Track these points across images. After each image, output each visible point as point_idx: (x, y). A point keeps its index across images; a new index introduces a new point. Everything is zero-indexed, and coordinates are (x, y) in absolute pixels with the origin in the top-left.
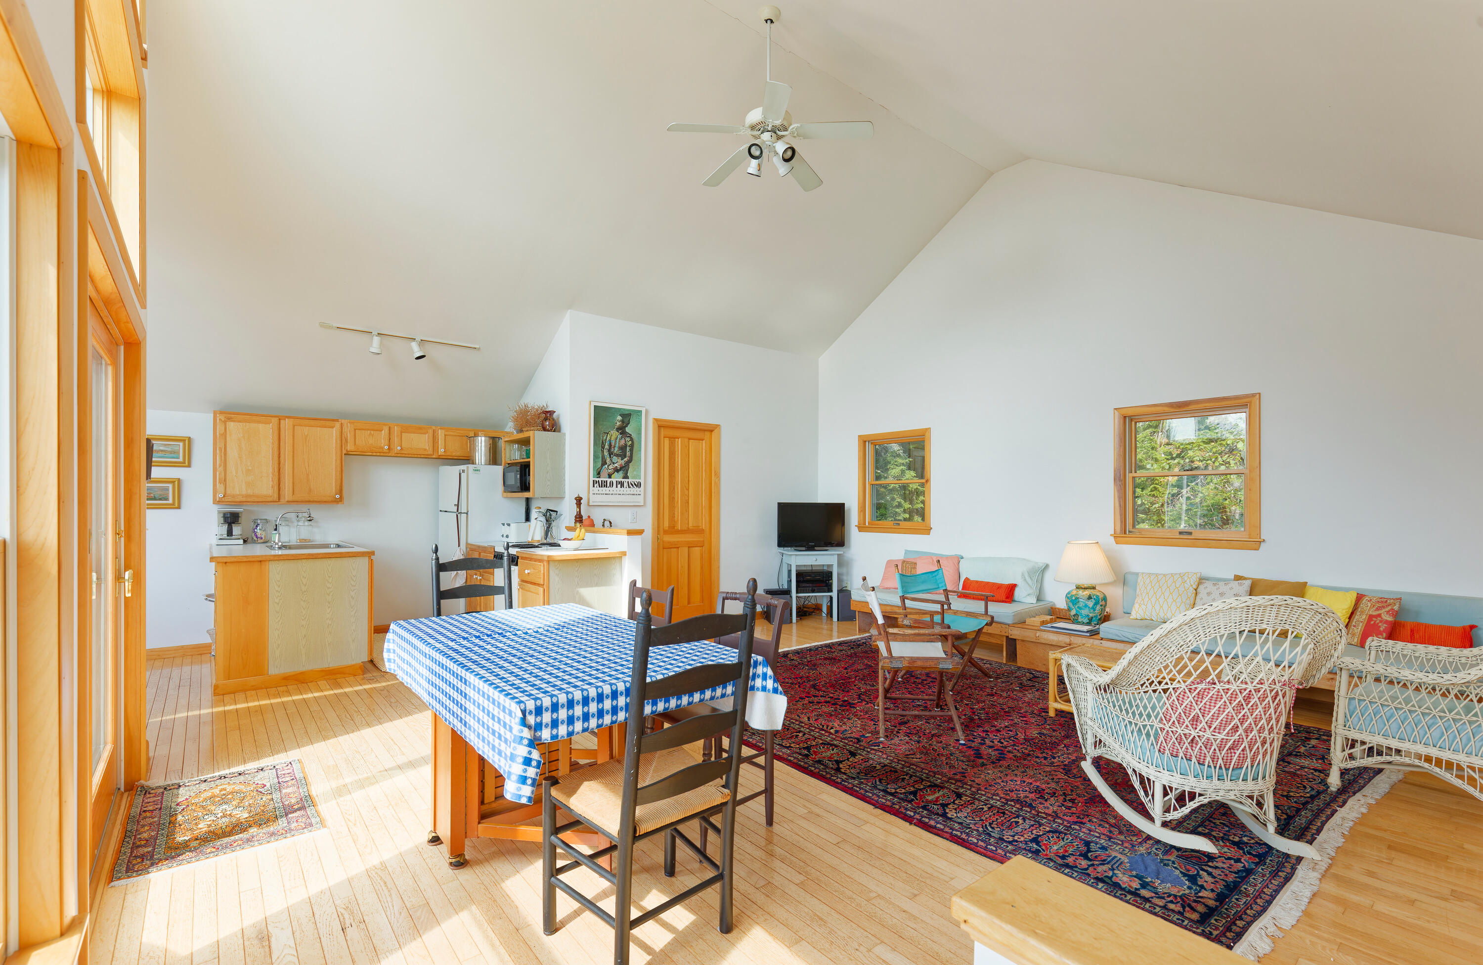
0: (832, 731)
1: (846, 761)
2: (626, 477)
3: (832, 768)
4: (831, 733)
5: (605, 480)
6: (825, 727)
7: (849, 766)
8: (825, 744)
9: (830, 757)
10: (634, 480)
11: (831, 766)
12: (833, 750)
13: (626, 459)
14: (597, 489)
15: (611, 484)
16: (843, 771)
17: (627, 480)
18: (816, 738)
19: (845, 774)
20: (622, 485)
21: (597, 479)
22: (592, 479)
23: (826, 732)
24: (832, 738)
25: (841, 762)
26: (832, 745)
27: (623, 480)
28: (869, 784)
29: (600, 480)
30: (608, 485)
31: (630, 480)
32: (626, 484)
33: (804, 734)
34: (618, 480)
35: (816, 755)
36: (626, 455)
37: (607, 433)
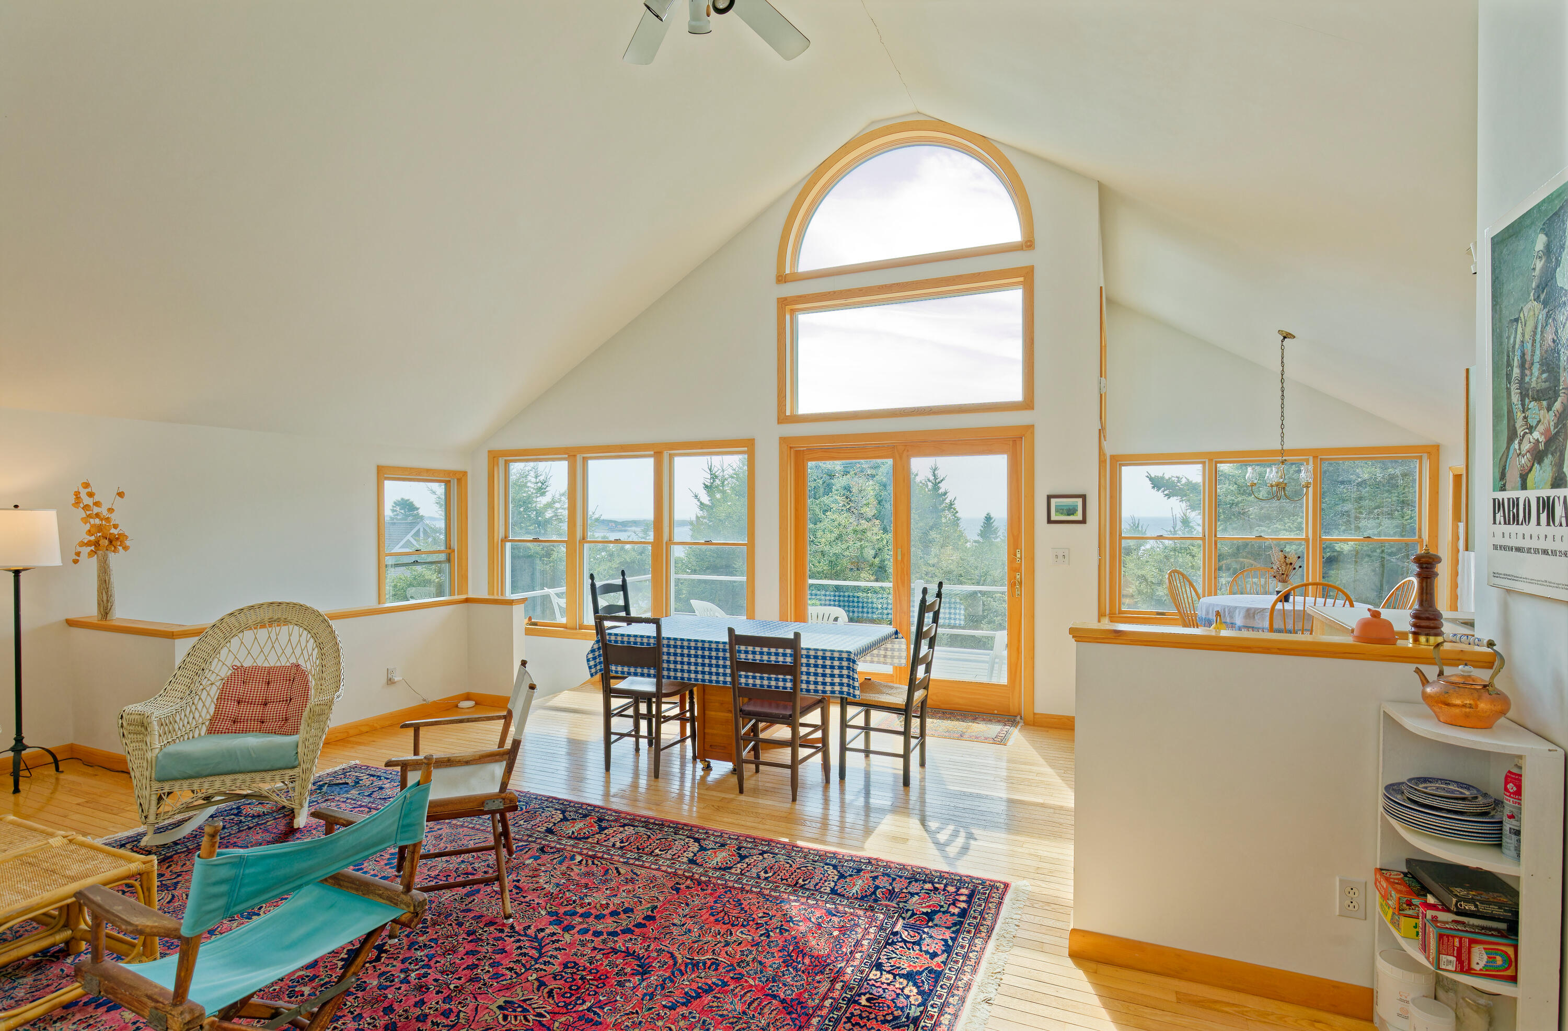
0: (579, 858)
1: (556, 822)
4: (580, 854)
5: (1515, 495)
6: (590, 862)
7: (553, 818)
8: (584, 838)
9: (574, 823)
11: (571, 814)
12: (573, 833)
13: (1558, 405)
14: (1500, 532)
15: (1527, 515)
16: (559, 812)
17: (1562, 493)
18: (598, 843)
19: (556, 809)
20: (1551, 515)
21: (1501, 496)
22: (1490, 494)
23: (587, 855)
24: (576, 847)
25: (562, 820)
26: (576, 838)
27: (1552, 494)
28: (533, 805)
29: (1505, 496)
30: (1521, 516)
32: (1559, 511)
33: (614, 845)
34: (1540, 493)
35: (590, 823)
36: (1558, 385)
37: (1517, 320)
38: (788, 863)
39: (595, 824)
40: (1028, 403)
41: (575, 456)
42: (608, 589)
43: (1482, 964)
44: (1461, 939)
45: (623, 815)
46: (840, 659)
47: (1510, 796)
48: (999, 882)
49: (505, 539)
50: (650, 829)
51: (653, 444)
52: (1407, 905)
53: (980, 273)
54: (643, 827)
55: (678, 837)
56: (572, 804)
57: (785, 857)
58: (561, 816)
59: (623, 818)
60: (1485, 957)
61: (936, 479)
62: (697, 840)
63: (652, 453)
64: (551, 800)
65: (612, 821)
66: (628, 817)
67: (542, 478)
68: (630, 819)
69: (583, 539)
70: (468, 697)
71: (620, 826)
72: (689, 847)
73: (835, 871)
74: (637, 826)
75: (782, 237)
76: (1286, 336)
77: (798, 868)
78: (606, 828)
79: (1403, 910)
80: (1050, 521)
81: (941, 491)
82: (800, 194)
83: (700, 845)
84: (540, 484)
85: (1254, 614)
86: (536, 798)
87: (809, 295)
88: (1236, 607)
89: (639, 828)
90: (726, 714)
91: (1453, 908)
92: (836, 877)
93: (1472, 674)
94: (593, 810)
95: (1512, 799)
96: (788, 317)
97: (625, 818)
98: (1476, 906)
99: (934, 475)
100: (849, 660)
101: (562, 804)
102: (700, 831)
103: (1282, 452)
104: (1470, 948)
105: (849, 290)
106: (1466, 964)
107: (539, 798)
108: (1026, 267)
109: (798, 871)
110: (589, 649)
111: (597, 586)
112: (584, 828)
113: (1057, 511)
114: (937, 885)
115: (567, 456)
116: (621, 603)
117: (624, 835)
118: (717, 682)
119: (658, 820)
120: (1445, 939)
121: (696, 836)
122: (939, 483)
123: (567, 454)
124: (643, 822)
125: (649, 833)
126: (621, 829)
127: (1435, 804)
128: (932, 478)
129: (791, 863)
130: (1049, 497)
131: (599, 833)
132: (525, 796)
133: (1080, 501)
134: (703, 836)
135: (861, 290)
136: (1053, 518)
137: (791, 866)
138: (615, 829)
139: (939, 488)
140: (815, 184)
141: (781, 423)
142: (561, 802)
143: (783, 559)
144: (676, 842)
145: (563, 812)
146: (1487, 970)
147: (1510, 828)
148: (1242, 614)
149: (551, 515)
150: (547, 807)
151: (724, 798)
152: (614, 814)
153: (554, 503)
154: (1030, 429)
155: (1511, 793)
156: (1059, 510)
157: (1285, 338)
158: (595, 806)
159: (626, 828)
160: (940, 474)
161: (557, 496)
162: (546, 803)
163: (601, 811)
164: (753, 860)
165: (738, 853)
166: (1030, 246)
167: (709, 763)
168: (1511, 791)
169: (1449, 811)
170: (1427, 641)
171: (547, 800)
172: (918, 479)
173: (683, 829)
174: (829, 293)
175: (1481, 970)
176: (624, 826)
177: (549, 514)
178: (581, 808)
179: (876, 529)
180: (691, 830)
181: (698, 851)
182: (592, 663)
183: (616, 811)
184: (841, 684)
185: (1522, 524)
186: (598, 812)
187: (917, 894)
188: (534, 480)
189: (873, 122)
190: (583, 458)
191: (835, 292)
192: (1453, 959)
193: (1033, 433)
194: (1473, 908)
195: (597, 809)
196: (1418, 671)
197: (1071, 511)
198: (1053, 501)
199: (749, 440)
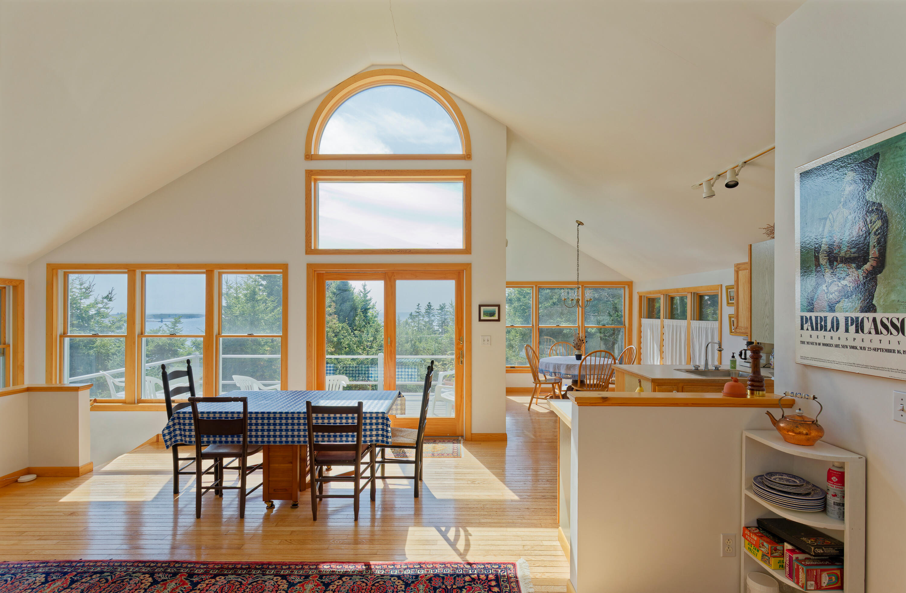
1: (146, 587)
2: (870, 308)
3: (159, 573)
5: (822, 315)
7: (142, 583)
9: (165, 584)
10: (890, 315)
11: (160, 575)
13: (867, 266)
14: (808, 334)
15: (836, 326)
16: (147, 576)
17: (871, 315)
19: (144, 573)
20: (860, 327)
21: (808, 315)
22: (799, 313)
25: (152, 584)
27: (861, 315)
28: (118, 573)
29: (813, 315)
30: (829, 326)
31: (879, 316)
32: (868, 325)
34: (848, 314)
35: (182, 581)
36: (869, 255)
37: (826, 219)
38: (363, 582)
39: (187, 581)
40: (467, 250)
41: (134, 271)
42: (177, 374)
43: (826, 582)
44: (816, 570)
45: (211, 566)
46: (377, 418)
47: (833, 484)
48: (510, 564)
49: (64, 335)
50: (239, 575)
51: (206, 264)
52: (775, 550)
53: (440, 170)
54: (232, 574)
55: (266, 577)
56: (159, 565)
57: (359, 577)
58: (150, 579)
59: (211, 569)
60: (828, 578)
61: (365, 291)
62: (284, 577)
63: (205, 270)
64: (136, 564)
65: (202, 574)
66: (216, 566)
67: (86, 285)
68: (218, 569)
69: (142, 334)
70: (28, 471)
71: (211, 578)
72: (279, 585)
73: (400, 581)
74: (227, 575)
75: (309, 129)
76: (580, 223)
77: (373, 585)
78: (198, 583)
79: (773, 554)
80: (480, 320)
81: (368, 298)
82: (322, 102)
83: (288, 582)
84: (84, 290)
85: (570, 367)
86: (120, 566)
87: (328, 170)
88: (561, 364)
89: (230, 576)
90: (287, 465)
91: (813, 553)
92: (403, 586)
93: (803, 415)
94: (181, 567)
95: (835, 486)
96: (313, 184)
97: (214, 569)
98: (823, 550)
99: (364, 289)
100: (383, 418)
101: (149, 566)
102: (284, 567)
103: (578, 283)
104: (821, 575)
105: (357, 171)
106: (819, 584)
107: (124, 564)
108: (467, 170)
109: (373, 587)
110: (165, 425)
111: (168, 374)
112: (177, 588)
113: (484, 314)
114: (473, 576)
115: (126, 270)
116: (187, 384)
117: (217, 587)
118: (281, 442)
119: (244, 565)
120: (809, 571)
121: (282, 573)
122: (367, 293)
123: (127, 269)
124: (231, 569)
125: (240, 580)
126: (213, 581)
127: (789, 490)
128: (363, 290)
129: (366, 581)
130: (480, 306)
131: (193, 590)
132: (108, 566)
133: (497, 308)
134: (287, 572)
135: (364, 171)
136: (482, 318)
137: (367, 585)
138: (207, 582)
139: (367, 296)
140: (333, 97)
141: (308, 254)
142: (148, 564)
143: (309, 346)
144: (267, 583)
145: (152, 575)
146: (829, 586)
147: (834, 502)
148: (565, 368)
149: (94, 313)
150: (134, 573)
151: (292, 532)
152: (202, 566)
153: (97, 304)
154: (468, 266)
155: (834, 482)
156: (486, 314)
157: (579, 224)
158: (183, 562)
159: (217, 579)
160: (368, 288)
161: (100, 299)
162: (132, 568)
163: (189, 566)
164: (336, 586)
165: (322, 582)
166: (469, 158)
167: (272, 502)
168: (835, 481)
169: (795, 494)
170: (759, 393)
171: (132, 566)
172: (355, 291)
173: (268, 568)
174: (343, 171)
175: (826, 586)
176: (214, 577)
177: (92, 312)
178: (169, 566)
179: (335, 321)
180: (276, 568)
181: (288, 588)
182: (167, 437)
183: (203, 563)
184: (377, 435)
185: (830, 331)
186: (186, 567)
187: (463, 587)
188: (79, 287)
189: (373, 65)
190: (142, 272)
191: (347, 171)
192: (813, 583)
193: (471, 268)
194: (822, 551)
195: (185, 565)
196: (768, 413)
197: (492, 314)
198: (482, 308)
199: (284, 264)
